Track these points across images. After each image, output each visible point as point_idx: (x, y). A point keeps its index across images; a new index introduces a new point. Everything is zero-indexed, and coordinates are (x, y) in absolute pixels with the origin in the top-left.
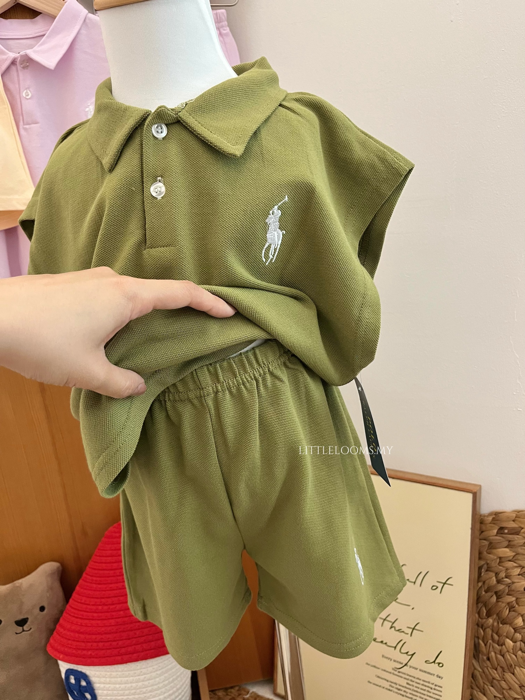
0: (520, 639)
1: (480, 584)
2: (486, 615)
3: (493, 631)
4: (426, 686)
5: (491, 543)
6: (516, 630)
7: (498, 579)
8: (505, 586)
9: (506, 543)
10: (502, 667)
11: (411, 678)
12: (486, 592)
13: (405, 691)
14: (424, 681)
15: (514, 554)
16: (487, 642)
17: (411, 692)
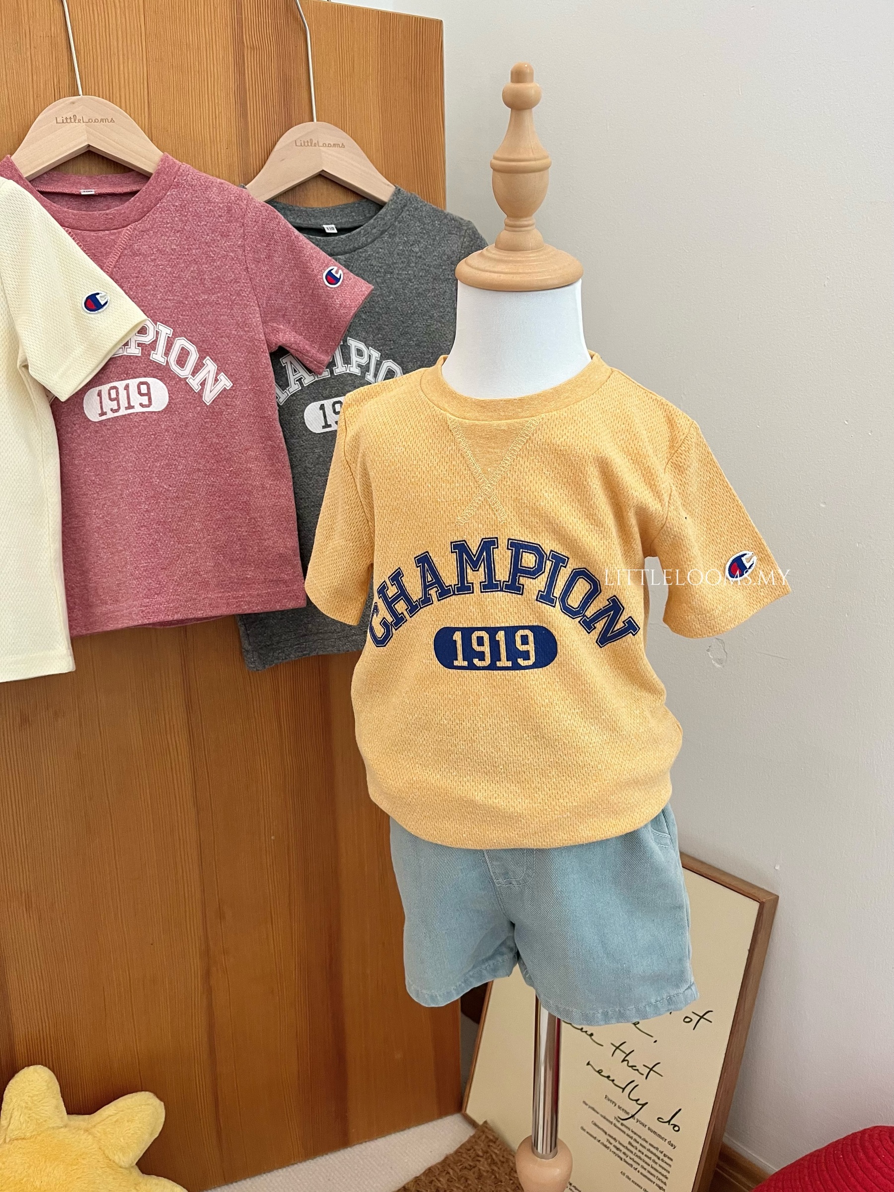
4: (652, 1153)
11: (635, 1137)
13: (624, 1153)
14: (650, 1145)
17: (633, 1156)
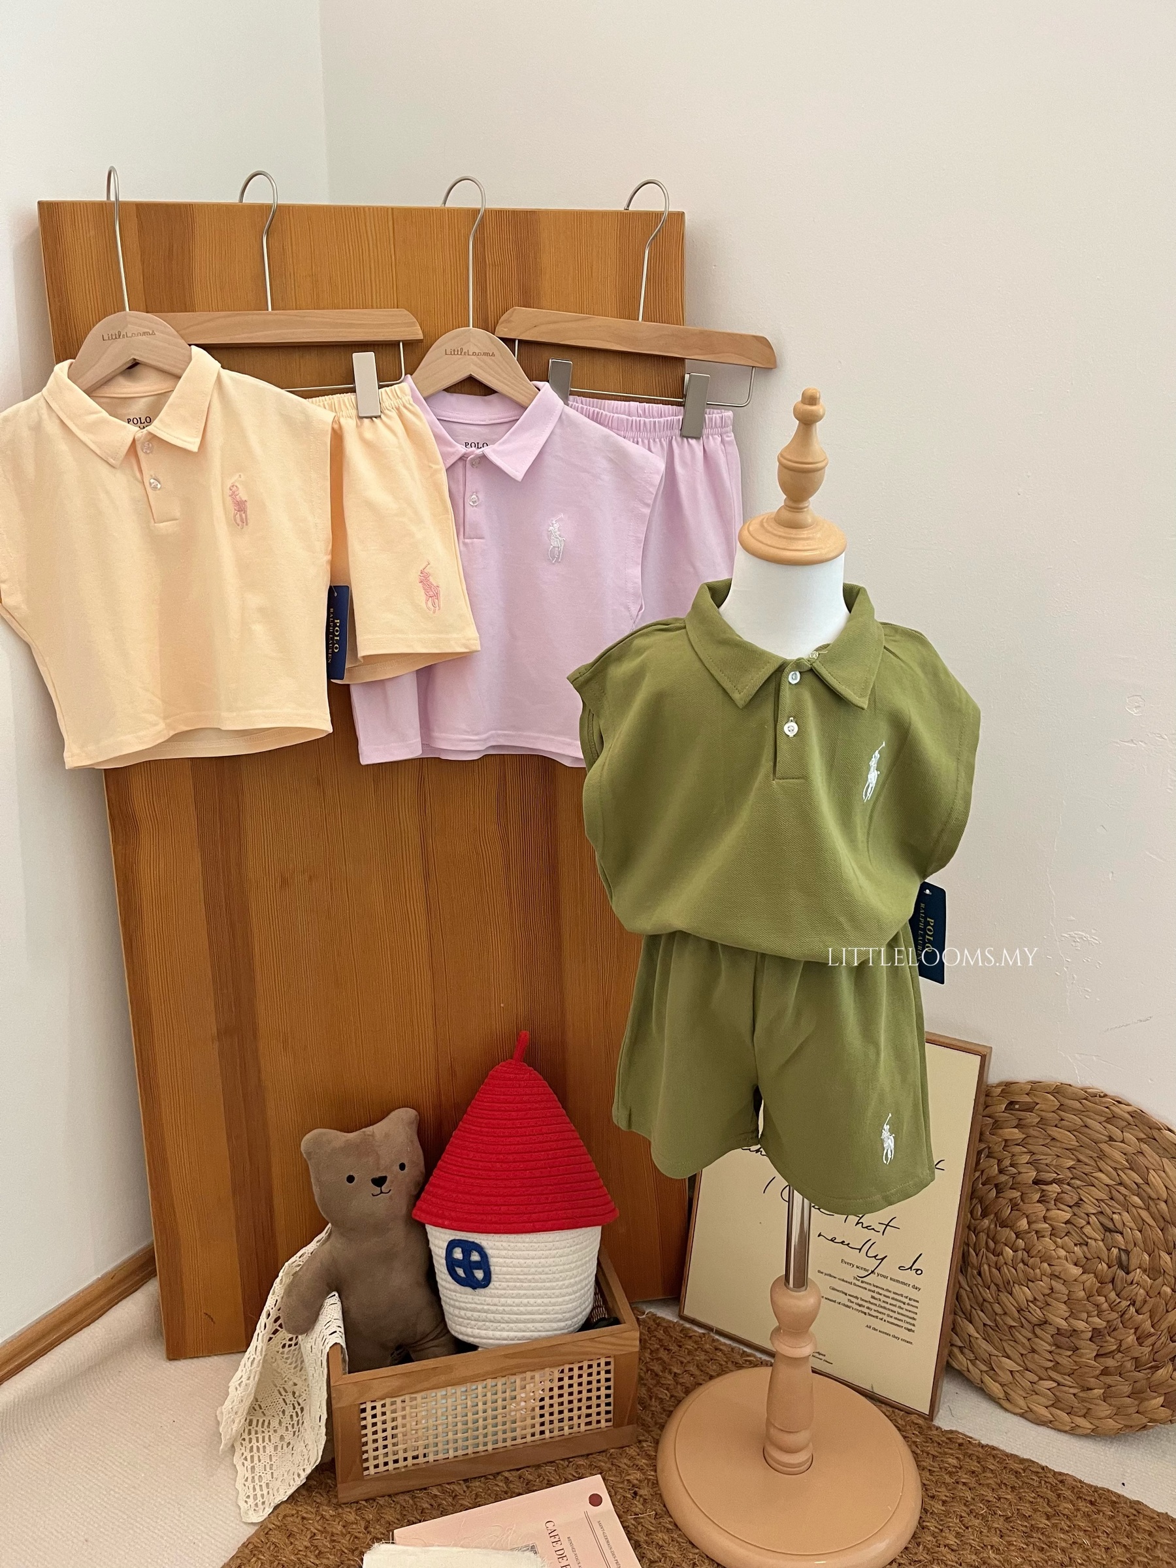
0: (1023, 1247)
1: (977, 1174)
2: (981, 1215)
3: (988, 1236)
4: (896, 1300)
5: (996, 1121)
6: (1018, 1236)
7: (1002, 1167)
8: (1007, 1177)
9: (1015, 1123)
10: (996, 1285)
11: (877, 1290)
12: (983, 1184)
13: (868, 1308)
14: (894, 1293)
15: (1024, 1136)
16: (980, 1250)
17: (876, 1308)
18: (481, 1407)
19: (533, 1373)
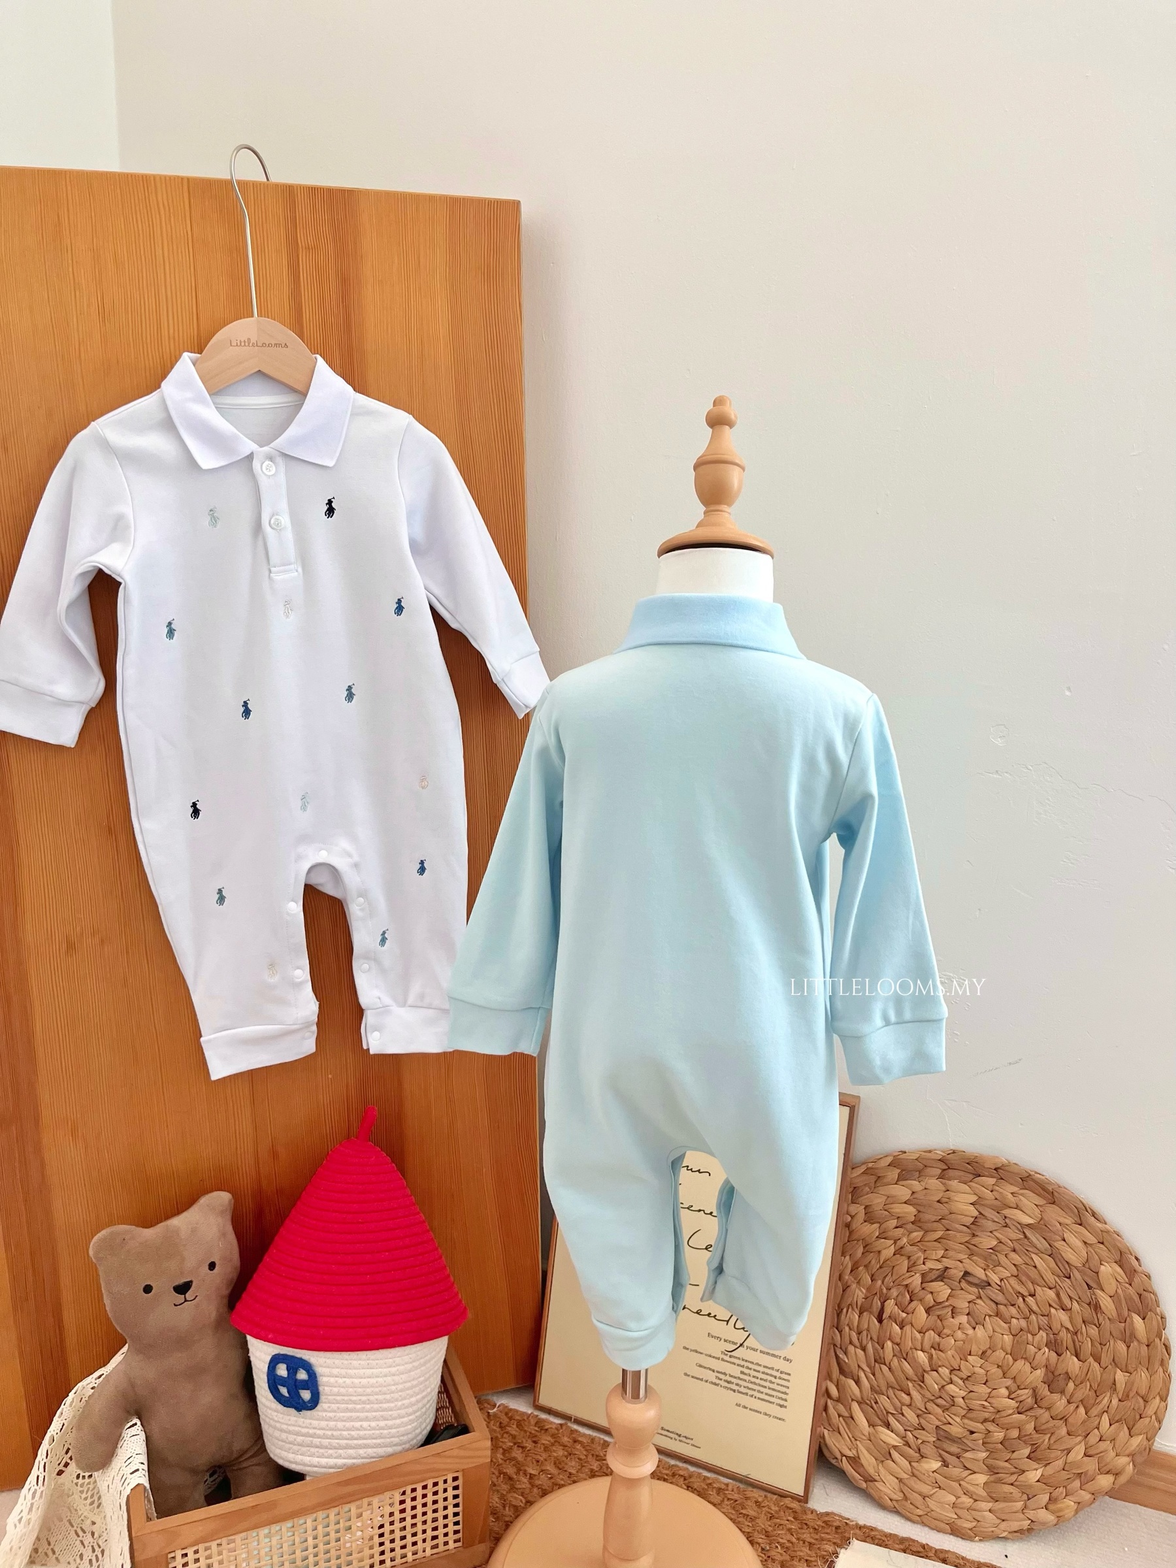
4: (767, 1374)
11: (746, 1364)
13: (737, 1385)
14: (765, 1367)
17: (747, 1384)
18: (310, 1541)
19: (370, 1499)
